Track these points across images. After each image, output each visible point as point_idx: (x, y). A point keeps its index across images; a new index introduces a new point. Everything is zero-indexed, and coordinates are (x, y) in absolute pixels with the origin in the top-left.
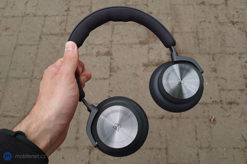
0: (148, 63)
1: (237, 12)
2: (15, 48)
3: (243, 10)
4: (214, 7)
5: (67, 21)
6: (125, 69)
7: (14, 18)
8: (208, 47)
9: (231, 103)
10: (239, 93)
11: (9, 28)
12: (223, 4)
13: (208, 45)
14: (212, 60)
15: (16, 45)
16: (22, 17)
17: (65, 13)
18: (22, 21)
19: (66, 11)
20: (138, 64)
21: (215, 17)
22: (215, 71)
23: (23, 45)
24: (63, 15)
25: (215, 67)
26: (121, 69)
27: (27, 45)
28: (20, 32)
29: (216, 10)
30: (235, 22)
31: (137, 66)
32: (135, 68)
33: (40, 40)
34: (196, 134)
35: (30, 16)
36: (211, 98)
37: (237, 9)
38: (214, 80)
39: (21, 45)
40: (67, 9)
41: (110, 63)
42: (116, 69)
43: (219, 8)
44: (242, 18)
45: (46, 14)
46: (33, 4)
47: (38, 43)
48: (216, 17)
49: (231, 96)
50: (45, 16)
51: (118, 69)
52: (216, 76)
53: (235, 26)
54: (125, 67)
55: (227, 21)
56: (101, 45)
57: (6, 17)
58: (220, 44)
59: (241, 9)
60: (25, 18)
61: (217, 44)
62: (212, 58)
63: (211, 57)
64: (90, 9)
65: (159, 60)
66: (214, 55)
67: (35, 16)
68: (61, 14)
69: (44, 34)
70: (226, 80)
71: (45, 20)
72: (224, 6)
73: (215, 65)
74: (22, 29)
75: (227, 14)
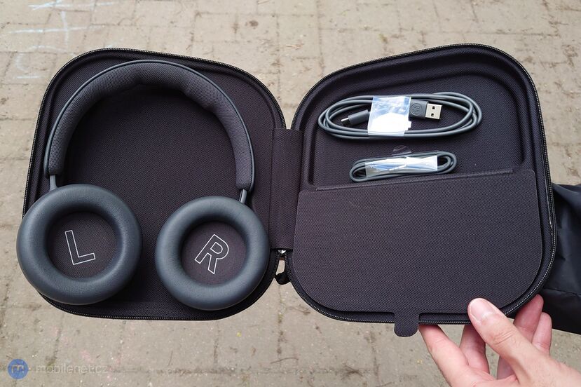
4: (551, 67)
5: (279, 83)
8: (553, 132)
12: (565, 62)
13: (553, 131)
14: (565, 155)
17: (274, 69)
19: (274, 64)
21: (556, 83)
24: (270, 72)
25: (573, 167)
29: (556, 72)
40: (276, 62)
43: (560, 68)
46: (203, 49)
48: (559, 85)
58: (574, 129)
61: (569, 128)
62: (564, 152)
63: (563, 149)
64: (320, 64)
66: (567, 146)
68: (264, 70)
72: (567, 66)
73: (573, 163)
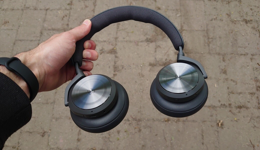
0: (155, 62)
1: (251, 9)
2: (14, 44)
3: (258, 7)
4: (227, 4)
5: (70, 15)
6: (131, 68)
7: (13, 11)
8: (218, 46)
9: (240, 107)
10: (249, 96)
11: (8, 22)
13: (219, 45)
14: (222, 61)
15: (16, 40)
16: (22, 10)
17: (68, 7)
18: (22, 14)
19: (69, 4)
20: (144, 64)
21: (227, 14)
22: (225, 72)
23: (23, 40)
24: (66, 9)
25: (225, 68)
26: (126, 68)
27: (27, 40)
28: (19, 26)
29: (229, 7)
30: (249, 21)
31: (143, 66)
32: (141, 68)
33: (41, 36)
34: (203, 138)
35: (30, 9)
36: (219, 101)
37: (251, 6)
38: (224, 82)
39: (20, 40)
40: (70, 3)
41: (115, 62)
42: (120, 68)
43: (232, 4)
44: (256, 16)
45: (47, 8)
47: (38, 39)
48: (229, 15)
49: (241, 100)
50: (47, 10)
51: (123, 68)
52: (226, 78)
53: (249, 24)
54: (130, 66)
55: (240, 20)
56: (105, 41)
57: (6, 10)
58: (231, 44)
59: (255, 6)
60: (25, 11)
61: (228, 44)
62: (222, 59)
63: (221, 57)
64: (94, 4)
65: (166, 60)
66: (224, 55)
67: (35, 9)
68: (63, 8)
69: (46, 30)
70: (237, 82)
71: (46, 14)
72: (237, 3)
73: (225, 66)
74: (22, 23)
75: (240, 11)
